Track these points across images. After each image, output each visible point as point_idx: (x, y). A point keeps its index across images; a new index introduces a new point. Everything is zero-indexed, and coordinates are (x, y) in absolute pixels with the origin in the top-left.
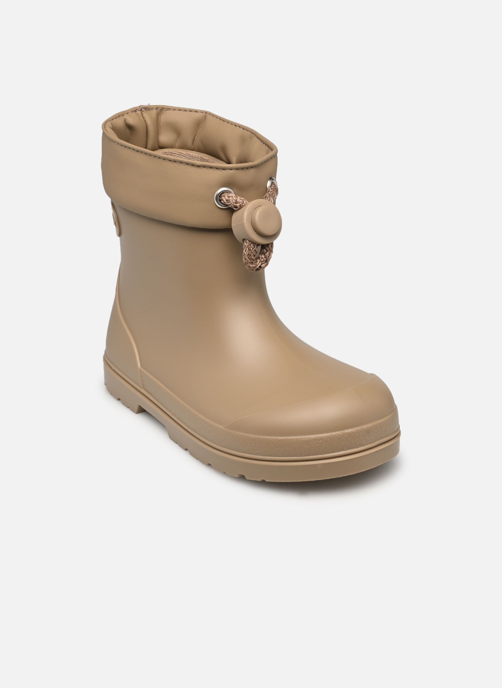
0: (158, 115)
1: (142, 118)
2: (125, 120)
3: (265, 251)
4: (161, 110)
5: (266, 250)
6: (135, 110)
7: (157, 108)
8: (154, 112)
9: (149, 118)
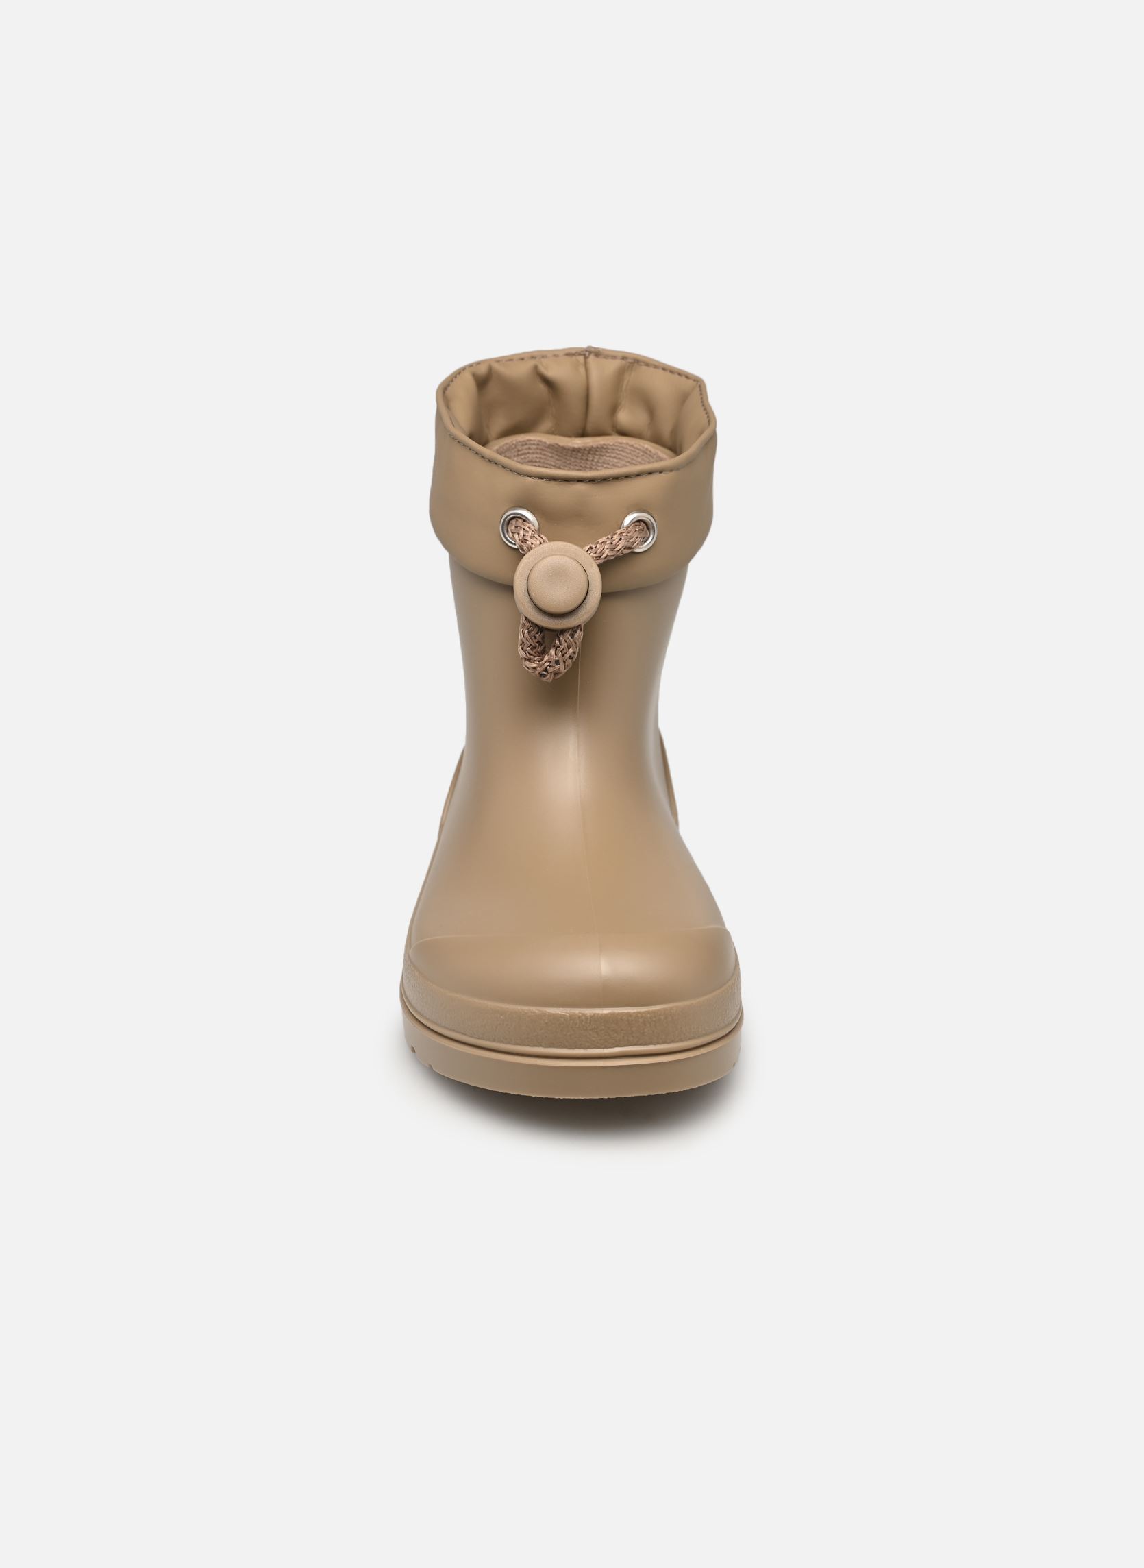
0: (621, 373)
1: (582, 370)
2: (536, 367)
3: (557, 642)
4: (633, 363)
5: (560, 641)
6: (570, 354)
7: (625, 357)
8: (612, 366)
9: (600, 374)
